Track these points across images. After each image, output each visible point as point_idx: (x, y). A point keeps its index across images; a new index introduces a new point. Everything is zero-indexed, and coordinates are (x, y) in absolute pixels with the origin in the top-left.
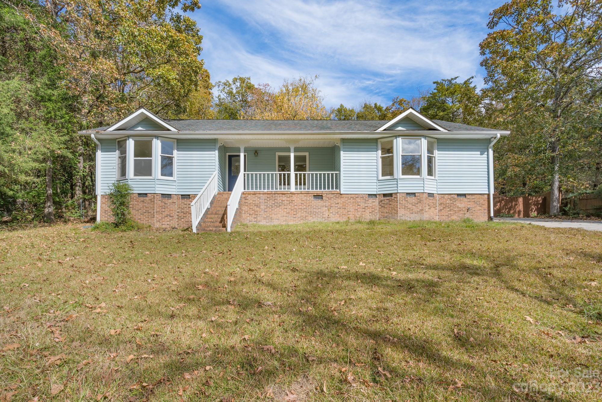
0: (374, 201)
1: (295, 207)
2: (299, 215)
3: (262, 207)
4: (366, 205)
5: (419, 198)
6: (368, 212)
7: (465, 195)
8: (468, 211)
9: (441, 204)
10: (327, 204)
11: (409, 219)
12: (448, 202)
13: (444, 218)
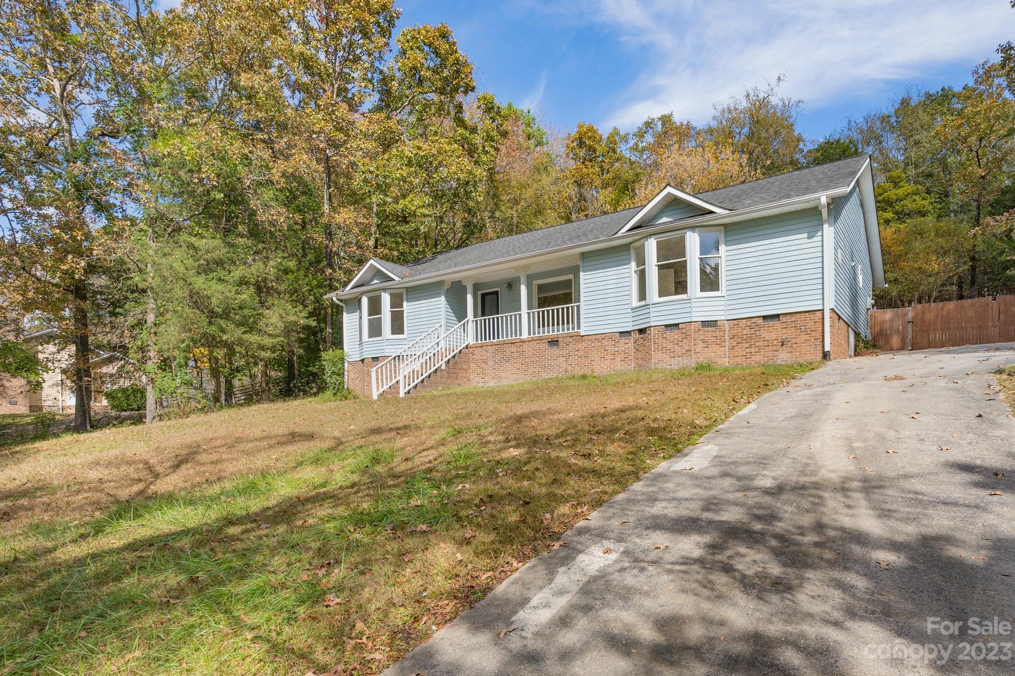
0: (627, 341)
1: (527, 360)
2: (531, 371)
3: (489, 363)
4: (616, 349)
5: (684, 331)
6: (619, 360)
7: (777, 317)
8: (782, 345)
9: (733, 338)
10: (565, 352)
11: (669, 367)
12: (745, 332)
13: (739, 360)
